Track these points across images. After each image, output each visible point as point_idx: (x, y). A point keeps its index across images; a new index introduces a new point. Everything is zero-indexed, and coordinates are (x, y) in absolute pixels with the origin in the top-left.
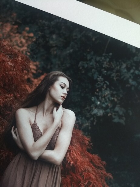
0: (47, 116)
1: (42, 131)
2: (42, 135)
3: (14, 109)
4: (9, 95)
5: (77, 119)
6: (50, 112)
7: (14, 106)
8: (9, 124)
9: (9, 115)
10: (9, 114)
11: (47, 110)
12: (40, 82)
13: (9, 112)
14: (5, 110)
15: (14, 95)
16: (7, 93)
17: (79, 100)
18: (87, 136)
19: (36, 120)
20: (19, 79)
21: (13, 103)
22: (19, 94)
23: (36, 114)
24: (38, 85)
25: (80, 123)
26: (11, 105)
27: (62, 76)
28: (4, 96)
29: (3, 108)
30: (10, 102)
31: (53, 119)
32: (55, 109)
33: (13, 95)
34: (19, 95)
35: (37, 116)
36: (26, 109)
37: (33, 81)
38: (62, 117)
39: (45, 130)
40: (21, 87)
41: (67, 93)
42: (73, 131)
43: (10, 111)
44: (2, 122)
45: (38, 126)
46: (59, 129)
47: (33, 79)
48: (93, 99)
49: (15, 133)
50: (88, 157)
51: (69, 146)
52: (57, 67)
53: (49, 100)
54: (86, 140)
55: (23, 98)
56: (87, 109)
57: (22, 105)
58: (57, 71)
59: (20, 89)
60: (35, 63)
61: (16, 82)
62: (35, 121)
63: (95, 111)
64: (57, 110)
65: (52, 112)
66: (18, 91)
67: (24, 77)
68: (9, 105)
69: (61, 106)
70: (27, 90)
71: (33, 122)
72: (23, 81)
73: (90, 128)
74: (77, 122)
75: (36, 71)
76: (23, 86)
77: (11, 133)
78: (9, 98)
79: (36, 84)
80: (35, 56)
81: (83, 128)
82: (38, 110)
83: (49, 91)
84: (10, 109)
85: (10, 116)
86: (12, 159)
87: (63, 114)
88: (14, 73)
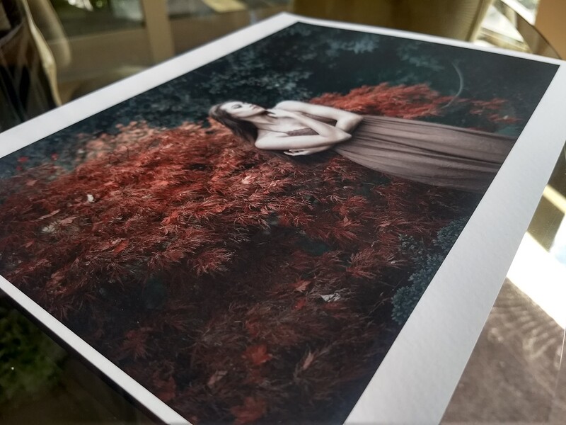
1: (303, 128)
11: (269, 121)
15: (227, 148)
26: (245, 152)
32: (271, 115)
43: (254, 153)
44: (271, 163)
47: (209, 130)
49: (297, 152)
50: (354, 96)
65: (276, 118)
68: (244, 154)
69: (269, 110)
70: (227, 136)
71: (286, 134)
77: (296, 156)
86: (348, 159)
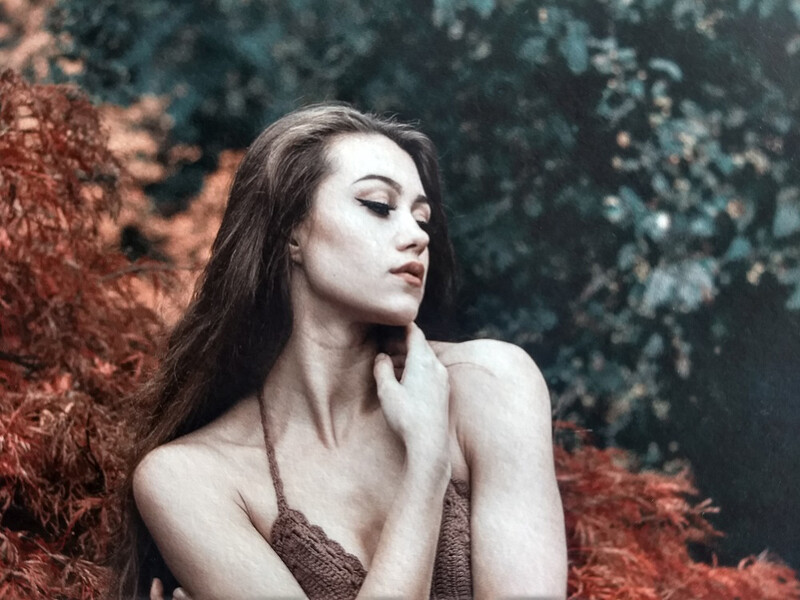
0: (345, 435)
1: (352, 547)
2: (363, 575)
3: (110, 468)
4: (48, 386)
5: (556, 387)
6: (356, 406)
7: (105, 454)
8: (123, 579)
9: (98, 521)
10: (96, 511)
11: (337, 396)
12: (214, 227)
13: (86, 504)
14: (58, 496)
16: (28, 378)
17: (523, 249)
18: (658, 466)
19: (287, 491)
20: (70, 261)
21: (91, 432)
22: (104, 359)
23: (270, 451)
24: (206, 255)
25: (588, 401)
27: (349, 128)
28: (16, 404)
29: (43, 486)
30: (68, 437)
31: (397, 443)
32: (384, 368)
33: (72, 382)
34: (106, 369)
35: (280, 459)
36: (191, 438)
37: (163, 240)
38: (452, 403)
39: (374, 533)
40: (101, 303)
41: (423, 237)
42: (559, 468)
44: (73, 577)
45: (312, 521)
46: (463, 490)
48: (616, 207)
51: (571, 576)
52: (289, 79)
53: (321, 322)
54: (661, 495)
55: (144, 378)
56: (602, 294)
57: (153, 424)
58: (299, 107)
59: (102, 322)
60: (134, 114)
61: (55, 289)
62: (281, 501)
63: (659, 285)
64: (399, 371)
65: (372, 399)
66: (94, 337)
67: (95, 231)
69: (416, 337)
71: (268, 510)
72: (98, 263)
73: (661, 409)
74: (566, 399)
75: (161, 158)
76: (111, 294)
78: (54, 408)
79: (193, 254)
80: (120, 68)
81: (614, 426)
82: (274, 415)
83: (302, 266)
84: (90, 477)
85: (105, 521)
87: (451, 380)
88: (23, 231)
